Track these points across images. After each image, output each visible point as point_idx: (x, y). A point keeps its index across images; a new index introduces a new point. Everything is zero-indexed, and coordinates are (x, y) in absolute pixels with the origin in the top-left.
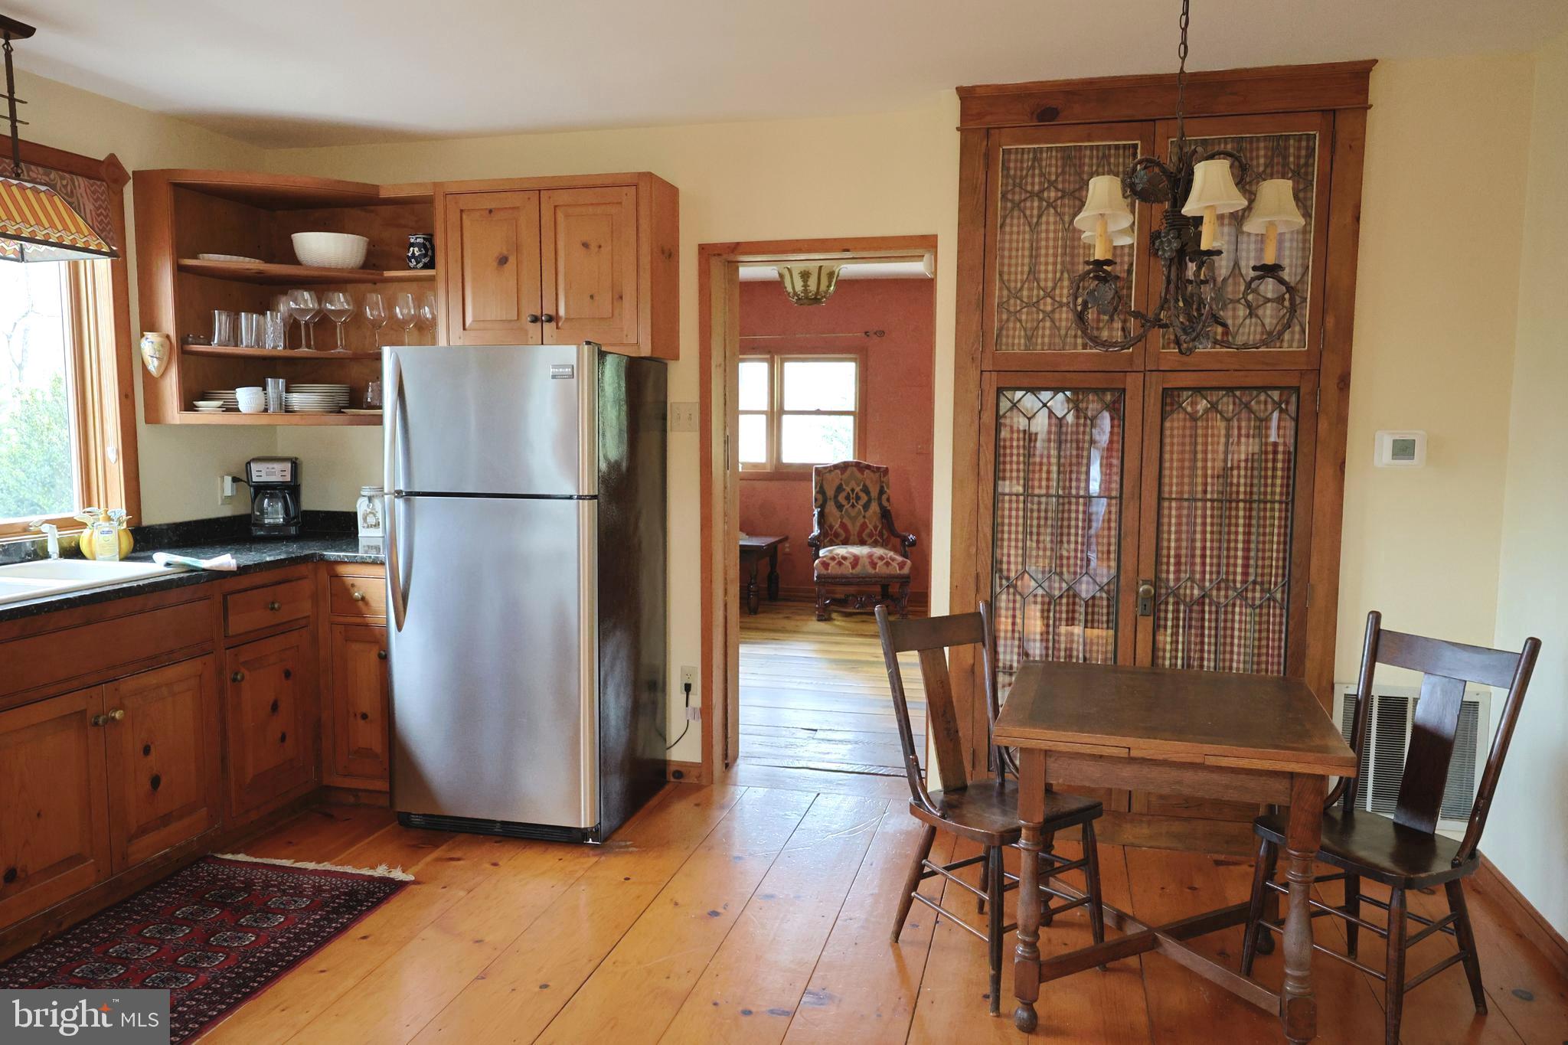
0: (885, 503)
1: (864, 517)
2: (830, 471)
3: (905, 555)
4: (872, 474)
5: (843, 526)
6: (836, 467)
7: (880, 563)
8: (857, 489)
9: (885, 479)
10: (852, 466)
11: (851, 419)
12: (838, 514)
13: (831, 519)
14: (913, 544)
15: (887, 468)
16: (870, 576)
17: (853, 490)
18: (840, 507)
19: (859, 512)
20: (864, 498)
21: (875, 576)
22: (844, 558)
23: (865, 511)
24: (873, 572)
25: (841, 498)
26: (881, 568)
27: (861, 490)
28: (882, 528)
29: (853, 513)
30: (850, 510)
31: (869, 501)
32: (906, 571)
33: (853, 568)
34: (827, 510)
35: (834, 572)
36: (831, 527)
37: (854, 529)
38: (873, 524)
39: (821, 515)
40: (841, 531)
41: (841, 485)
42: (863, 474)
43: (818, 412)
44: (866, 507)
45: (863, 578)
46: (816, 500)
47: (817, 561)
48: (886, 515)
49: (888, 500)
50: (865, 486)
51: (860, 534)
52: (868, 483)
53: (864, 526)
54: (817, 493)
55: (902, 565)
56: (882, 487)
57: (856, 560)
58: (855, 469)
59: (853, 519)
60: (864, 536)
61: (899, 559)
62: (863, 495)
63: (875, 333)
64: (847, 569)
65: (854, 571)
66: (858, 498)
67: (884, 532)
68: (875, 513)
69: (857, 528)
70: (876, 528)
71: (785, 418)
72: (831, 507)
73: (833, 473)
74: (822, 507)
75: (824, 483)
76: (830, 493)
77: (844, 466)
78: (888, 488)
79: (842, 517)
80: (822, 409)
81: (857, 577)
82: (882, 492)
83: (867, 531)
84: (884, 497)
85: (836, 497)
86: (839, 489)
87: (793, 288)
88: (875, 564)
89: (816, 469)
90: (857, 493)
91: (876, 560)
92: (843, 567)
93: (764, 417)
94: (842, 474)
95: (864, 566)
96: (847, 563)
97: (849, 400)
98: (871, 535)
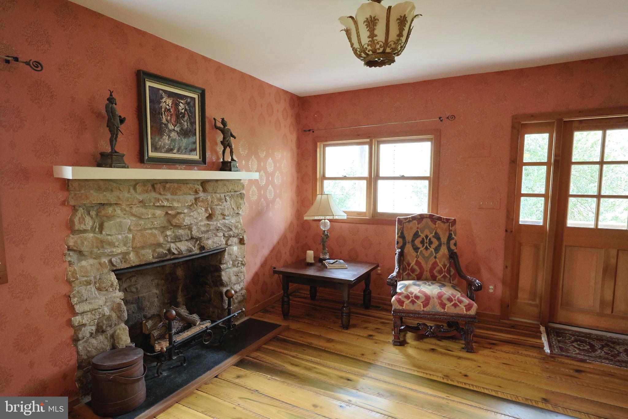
0: (452, 247)
1: (435, 257)
2: (409, 221)
3: (471, 298)
4: (442, 225)
5: (418, 263)
6: (414, 218)
7: (449, 305)
8: (430, 236)
9: (452, 228)
10: (427, 217)
11: (426, 183)
12: (414, 254)
13: (409, 258)
14: (480, 288)
15: (455, 220)
16: (438, 314)
17: (427, 237)
18: (416, 249)
19: (431, 253)
20: (436, 243)
21: (444, 314)
22: (417, 297)
23: (436, 253)
24: (442, 311)
25: (417, 242)
26: (449, 309)
27: (433, 237)
28: (450, 266)
29: (427, 254)
30: (424, 252)
31: (440, 245)
32: (473, 312)
33: (424, 307)
34: (406, 250)
35: (408, 308)
36: (409, 264)
37: (427, 267)
38: (442, 263)
39: (401, 254)
40: (416, 267)
41: (417, 231)
42: (435, 225)
43: (403, 178)
44: (437, 250)
45: (434, 315)
46: (398, 243)
47: (394, 298)
48: (453, 256)
49: (455, 245)
50: (436, 233)
51: (432, 270)
52: (439, 231)
53: (435, 264)
54: (399, 237)
55: (469, 307)
56: (450, 235)
57: (427, 299)
58: (429, 220)
59: (427, 259)
60: (435, 272)
61: (466, 301)
62: (434, 240)
63: (448, 118)
64: (419, 307)
65: (425, 309)
66: (431, 243)
67: (451, 269)
68: (444, 254)
69: (429, 266)
70: (444, 266)
71: (380, 183)
72: (409, 248)
73: (411, 223)
74: (402, 248)
75: (404, 229)
76: (409, 238)
77: (421, 218)
78: (455, 235)
79: (417, 257)
80: (406, 175)
81: (428, 313)
82: (450, 238)
83: (438, 268)
84: (452, 242)
85: (413, 241)
86: (416, 235)
87: (360, 42)
88: (445, 305)
89: (399, 219)
90: (430, 239)
91: (445, 301)
92: (415, 305)
93: (365, 182)
94: (418, 224)
95: (434, 306)
96: (419, 302)
97: (426, 169)
98: (440, 272)
